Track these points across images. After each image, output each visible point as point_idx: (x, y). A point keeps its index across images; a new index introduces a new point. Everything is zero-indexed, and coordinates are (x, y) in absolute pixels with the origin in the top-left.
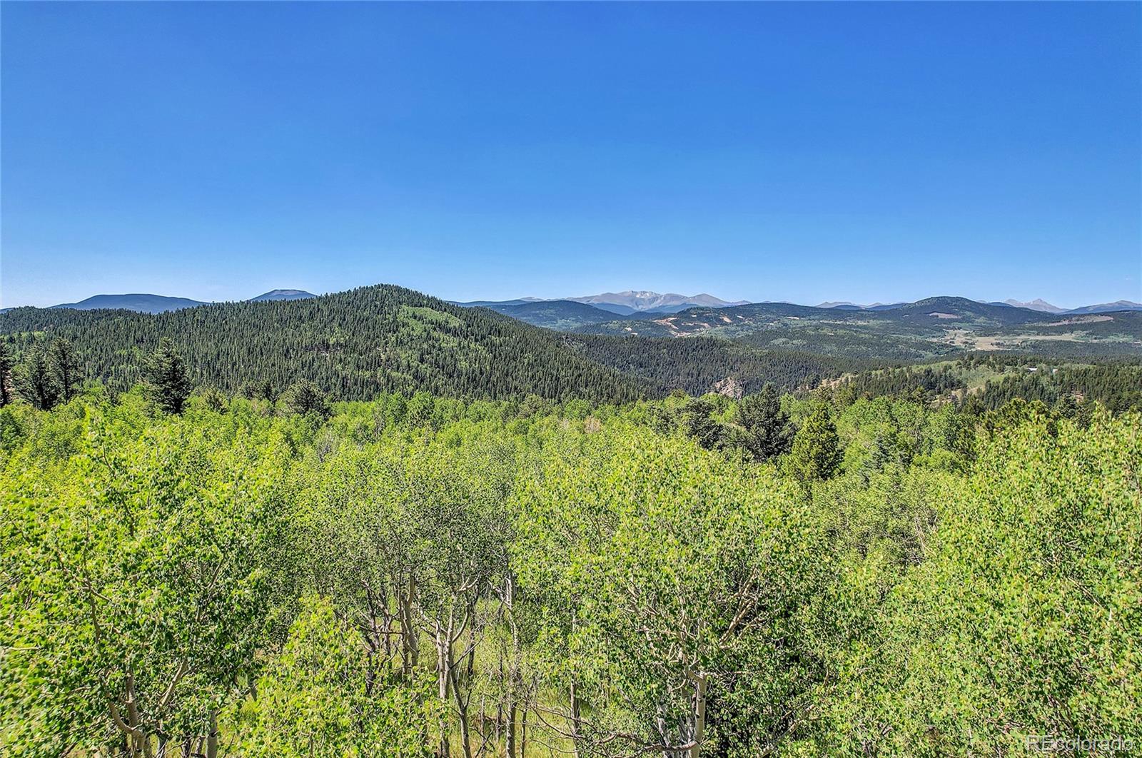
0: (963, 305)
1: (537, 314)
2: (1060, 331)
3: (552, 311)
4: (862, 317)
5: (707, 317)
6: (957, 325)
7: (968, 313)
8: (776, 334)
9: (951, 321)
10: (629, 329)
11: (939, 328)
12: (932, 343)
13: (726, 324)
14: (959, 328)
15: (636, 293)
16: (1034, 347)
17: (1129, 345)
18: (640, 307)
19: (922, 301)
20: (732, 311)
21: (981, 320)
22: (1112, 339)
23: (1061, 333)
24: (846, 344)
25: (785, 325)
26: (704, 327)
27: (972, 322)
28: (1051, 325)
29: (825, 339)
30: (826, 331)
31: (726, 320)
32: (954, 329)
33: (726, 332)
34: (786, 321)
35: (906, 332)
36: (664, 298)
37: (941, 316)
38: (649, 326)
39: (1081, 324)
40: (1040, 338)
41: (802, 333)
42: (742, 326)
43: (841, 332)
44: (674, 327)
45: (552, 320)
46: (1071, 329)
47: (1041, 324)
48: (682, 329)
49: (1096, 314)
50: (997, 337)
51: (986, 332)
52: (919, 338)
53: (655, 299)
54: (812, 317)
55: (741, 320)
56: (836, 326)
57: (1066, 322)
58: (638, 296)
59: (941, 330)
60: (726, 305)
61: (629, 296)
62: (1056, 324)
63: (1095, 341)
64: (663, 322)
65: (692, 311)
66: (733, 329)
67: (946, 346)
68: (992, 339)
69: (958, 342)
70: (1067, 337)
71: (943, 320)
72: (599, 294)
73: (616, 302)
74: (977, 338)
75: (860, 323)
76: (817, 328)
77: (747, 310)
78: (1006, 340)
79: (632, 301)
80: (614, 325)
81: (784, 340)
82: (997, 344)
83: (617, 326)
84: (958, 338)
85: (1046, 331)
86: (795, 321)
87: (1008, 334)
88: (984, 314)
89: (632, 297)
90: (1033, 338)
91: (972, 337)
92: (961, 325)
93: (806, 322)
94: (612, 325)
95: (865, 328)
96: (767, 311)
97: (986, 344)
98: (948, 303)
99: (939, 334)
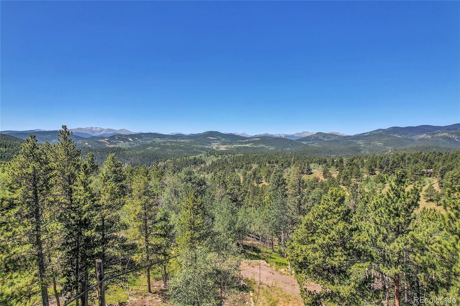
0: (218, 134)
2: (246, 143)
3: (50, 136)
4: (183, 139)
5: (122, 139)
6: (215, 141)
7: (219, 137)
8: (148, 145)
9: (214, 140)
10: (87, 144)
11: (209, 142)
12: (205, 148)
13: (130, 141)
14: (216, 143)
15: (93, 128)
16: (237, 149)
17: (263, 148)
18: (95, 134)
19: (204, 133)
20: (133, 136)
21: (223, 139)
22: (260, 146)
23: (246, 144)
24: (175, 149)
25: (154, 142)
26: (121, 143)
27: (220, 140)
28: (243, 141)
29: (167, 147)
30: (168, 144)
31: (130, 139)
32: (215, 143)
33: (130, 145)
34: (155, 140)
35: (197, 144)
36: (106, 130)
37: (211, 138)
38: (96, 143)
39: (252, 141)
40: (240, 146)
41: (159, 145)
42: (136, 142)
43: (173, 144)
44: (107, 143)
46: (249, 142)
47: (241, 141)
48: (111, 144)
49: (256, 138)
50: (227, 145)
51: (224, 144)
52: (202, 146)
53: (102, 130)
54: (165, 139)
55: (137, 140)
56: (173, 142)
57: (248, 140)
58: (94, 129)
60: (133, 134)
61: (90, 129)
62: (245, 141)
63: (255, 146)
64: (103, 140)
65: (116, 136)
66: (133, 143)
67: (210, 149)
68: (225, 146)
69: (214, 148)
70: (248, 145)
71: (211, 140)
72: (75, 128)
73: (84, 132)
74: (221, 146)
75: (182, 141)
76: (165, 143)
77: (140, 136)
78: (229, 146)
79: (91, 131)
81: (151, 147)
82: (227, 148)
83: (81, 142)
84: (214, 146)
85: (242, 143)
86: (158, 140)
87: (230, 144)
88: (224, 137)
89: (91, 129)
90: (237, 146)
91: (219, 145)
92: (217, 141)
93: (162, 140)
94: (79, 142)
95: (183, 142)
96: (147, 136)
97: (223, 148)
98: (213, 133)
99: (209, 145)
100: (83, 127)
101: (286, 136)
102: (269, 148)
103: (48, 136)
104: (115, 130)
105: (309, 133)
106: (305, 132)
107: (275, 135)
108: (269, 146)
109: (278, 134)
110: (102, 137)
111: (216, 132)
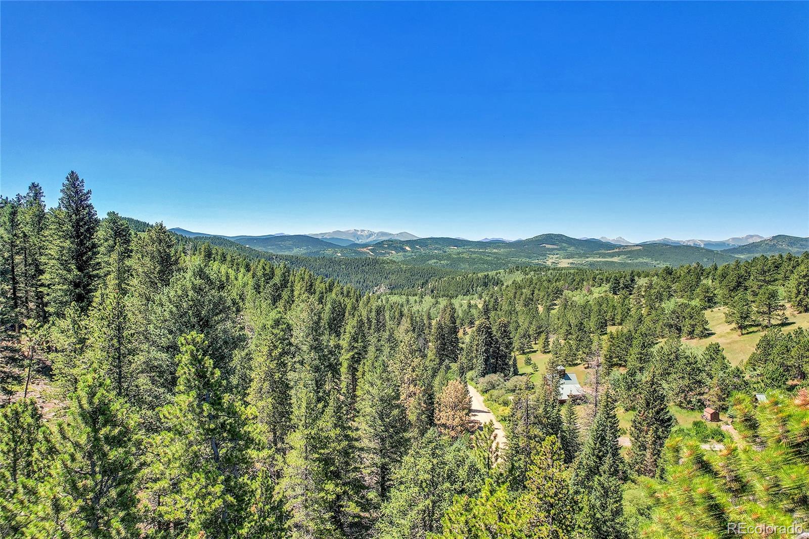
0: (562, 239)
1: (279, 244)
2: (612, 255)
3: (291, 242)
4: (498, 247)
5: (394, 247)
6: (556, 252)
7: (564, 245)
8: (432, 257)
9: (556, 249)
10: (339, 254)
11: (542, 254)
13: (407, 251)
14: (557, 254)
15: (358, 231)
16: (591, 265)
17: (647, 264)
18: (360, 240)
19: (537, 237)
20: (413, 243)
21: (571, 249)
22: (640, 260)
23: (613, 257)
24: (475, 263)
25: (445, 252)
26: (392, 253)
27: (566, 250)
28: (609, 251)
31: (408, 248)
32: (554, 254)
34: (447, 250)
35: (520, 256)
36: (377, 235)
37: (547, 246)
38: (353, 253)
39: (625, 251)
40: (599, 260)
41: (449, 257)
42: (415, 252)
43: (474, 256)
44: (370, 252)
45: (289, 248)
46: (619, 254)
47: (603, 251)
48: (377, 255)
51: (570, 256)
52: (528, 260)
53: (371, 234)
54: (465, 247)
55: (417, 249)
56: (475, 253)
58: (359, 233)
59: (545, 255)
61: (353, 233)
62: (611, 251)
63: (630, 261)
64: (365, 249)
65: (385, 243)
66: (410, 254)
68: (571, 261)
69: (549, 263)
70: (616, 259)
71: (549, 249)
72: (331, 231)
73: (344, 237)
74: (563, 260)
75: (494, 251)
77: (423, 242)
78: (576, 260)
79: (354, 236)
81: (435, 261)
82: (572, 263)
83: (331, 252)
84: (550, 260)
85: (604, 256)
86: (454, 249)
87: (581, 257)
88: (574, 245)
89: (355, 234)
90: (594, 260)
91: (560, 259)
92: (558, 252)
93: (460, 250)
94: (328, 252)
95: (495, 253)
96: (437, 243)
97: (564, 263)
98: (552, 238)
99: (541, 257)
100: (343, 229)
101: (709, 244)
102: (658, 264)
103: (288, 243)
104: (391, 234)
105: (762, 237)
106: (752, 236)
107: (684, 242)
108: (658, 262)
109: (689, 241)
110: (365, 246)
111: (559, 235)
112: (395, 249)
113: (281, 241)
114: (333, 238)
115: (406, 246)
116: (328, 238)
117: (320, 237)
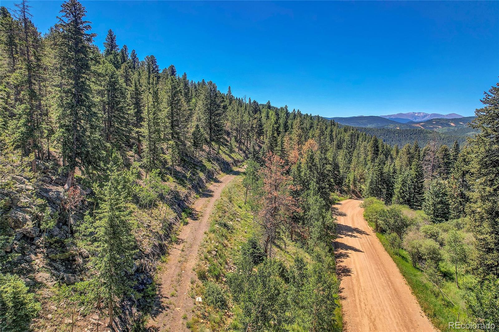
3: (366, 121)
10: (398, 128)
13: (451, 126)
15: (416, 113)
18: (417, 120)
20: (457, 120)
26: (439, 128)
31: (452, 124)
38: (408, 127)
45: (365, 124)
53: (426, 115)
55: (460, 125)
58: (416, 115)
64: (418, 125)
65: (434, 121)
72: (396, 114)
73: (405, 117)
77: (466, 120)
79: (413, 117)
80: (391, 126)
89: (413, 115)
94: (390, 126)
100: (405, 112)
103: (364, 121)
104: (441, 115)
110: (419, 123)
112: (442, 124)
113: (360, 120)
114: (397, 118)
115: (451, 122)
116: (394, 118)
117: (388, 118)
